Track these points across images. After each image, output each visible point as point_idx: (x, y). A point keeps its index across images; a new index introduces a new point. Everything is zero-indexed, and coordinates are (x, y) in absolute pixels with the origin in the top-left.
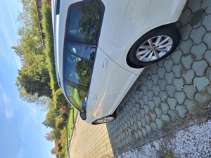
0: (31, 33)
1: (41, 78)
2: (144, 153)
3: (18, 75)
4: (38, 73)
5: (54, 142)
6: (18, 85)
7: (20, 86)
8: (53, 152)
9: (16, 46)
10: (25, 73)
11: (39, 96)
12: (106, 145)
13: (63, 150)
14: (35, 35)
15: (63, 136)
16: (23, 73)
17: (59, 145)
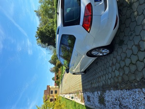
0: (47, 2)
1: (50, 34)
2: (94, 95)
3: (37, 30)
4: (49, 31)
5: (54, 73)
6: (36, 37)
7: (38, 38)
8: (53, 79)
9: (37, 10)
10: (41, 30)
11: (48, 45)
12: (80, 85)
13: (59, 80)
14: (49, 4)
15: (60, 72)
16: (40, 29)
17: (57, 76)
